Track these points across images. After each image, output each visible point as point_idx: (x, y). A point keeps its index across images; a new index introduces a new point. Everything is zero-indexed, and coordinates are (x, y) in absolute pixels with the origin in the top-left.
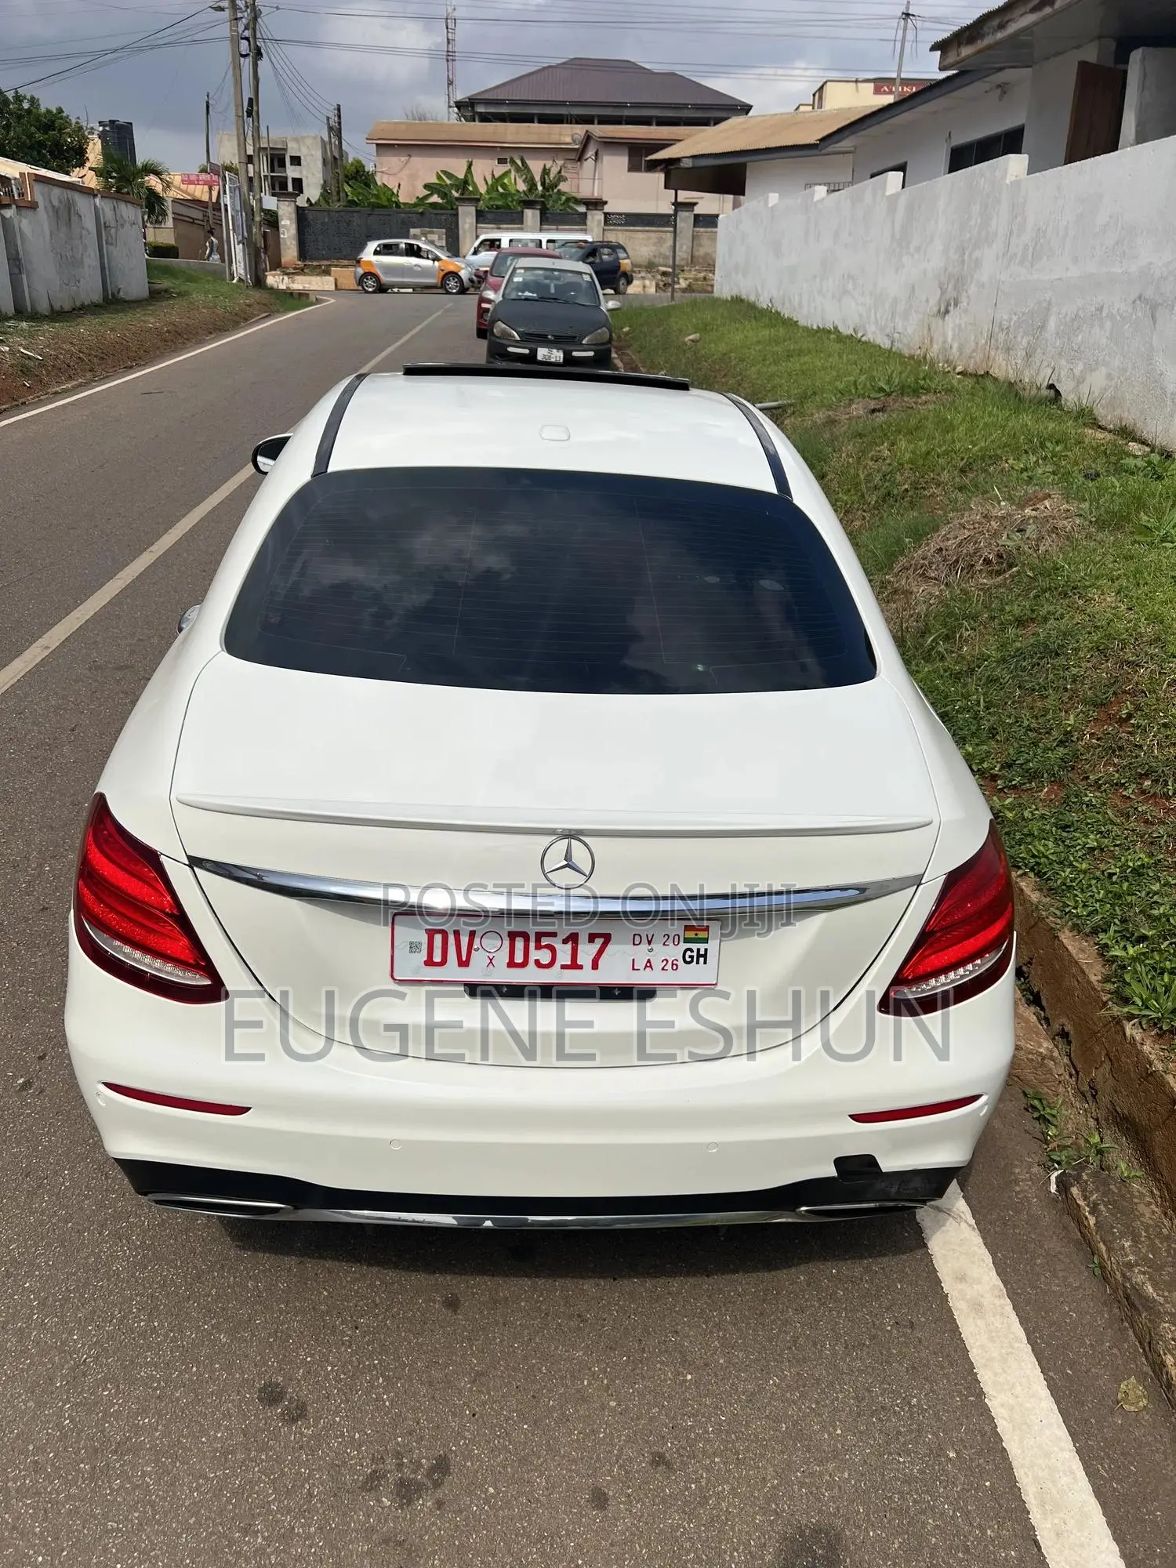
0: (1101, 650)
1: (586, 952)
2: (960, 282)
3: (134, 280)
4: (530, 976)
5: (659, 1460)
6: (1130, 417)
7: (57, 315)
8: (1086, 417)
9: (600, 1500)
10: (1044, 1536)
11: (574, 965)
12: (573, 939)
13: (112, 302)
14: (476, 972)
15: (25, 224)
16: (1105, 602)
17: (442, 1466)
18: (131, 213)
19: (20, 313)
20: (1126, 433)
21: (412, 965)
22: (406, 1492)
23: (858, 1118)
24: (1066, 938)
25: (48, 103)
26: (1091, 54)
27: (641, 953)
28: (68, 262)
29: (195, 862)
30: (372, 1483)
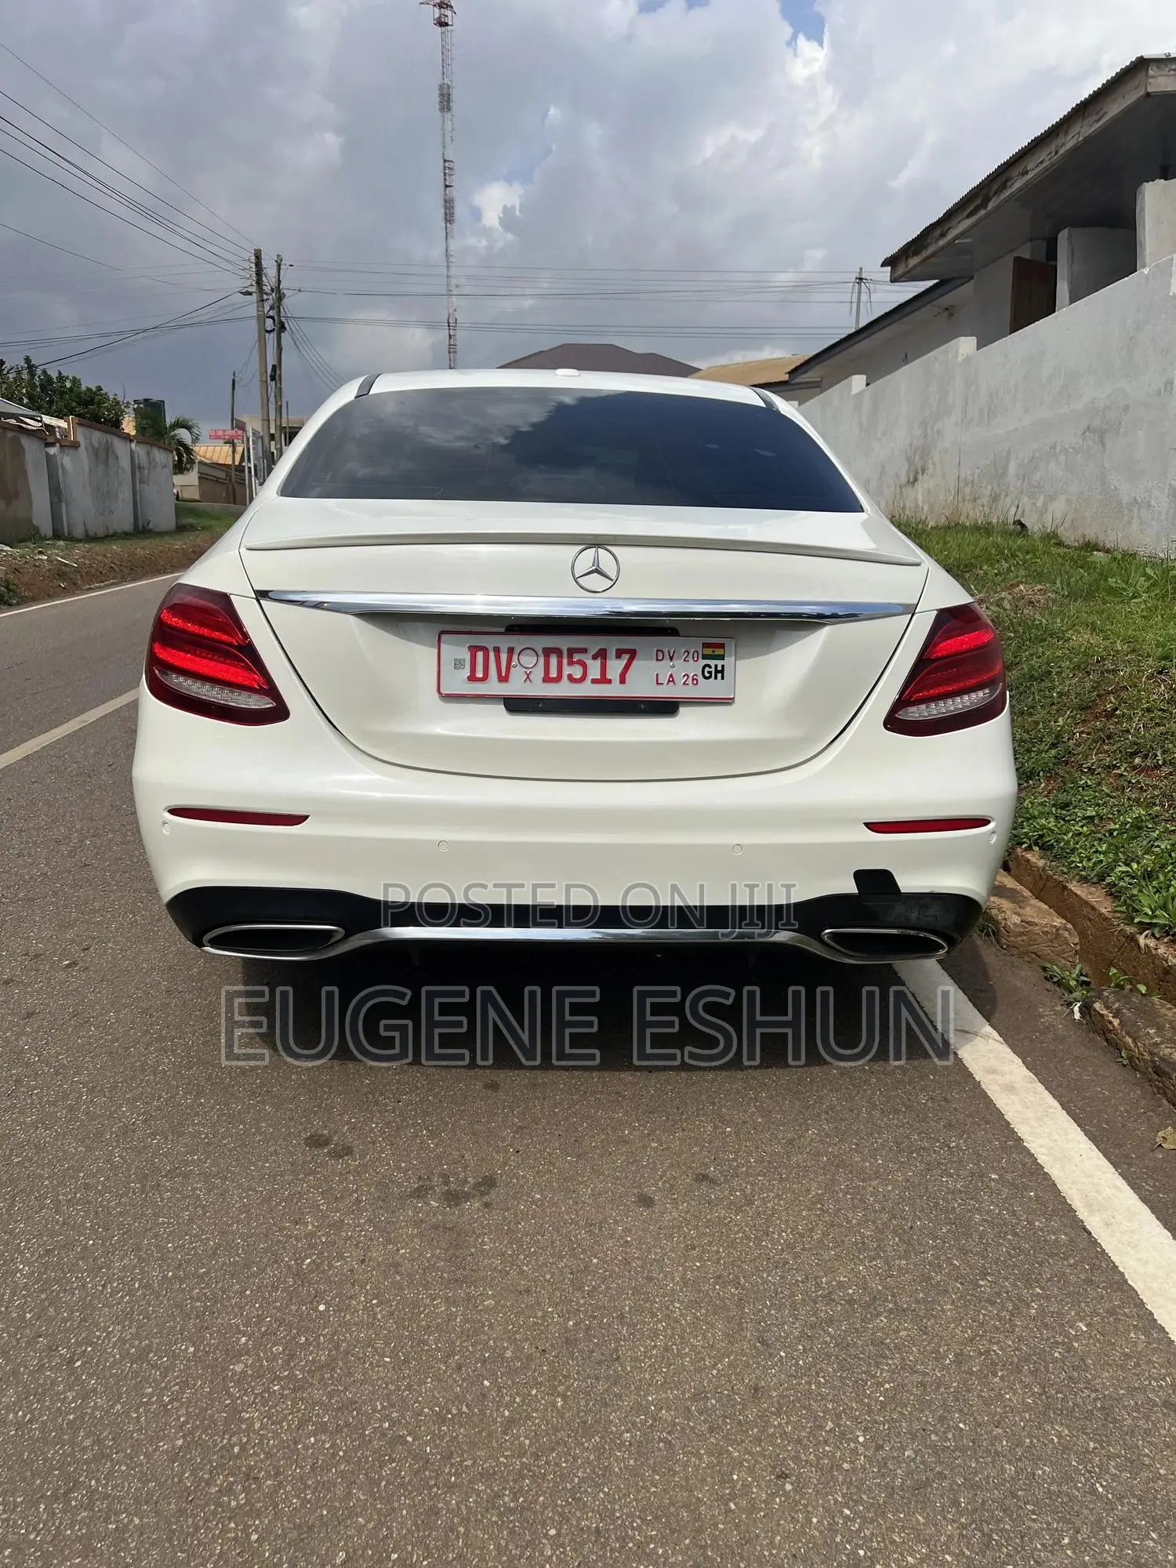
0: (1082, 668)
1: (615, 667)
2: (925, 452)
3: (163, 516)
4: (564, 690)
5: (703, 1178)
6: (1091, 533)
7: (89, 538)
8: (1052, 539)
9: (646, 1201)
10: (1093, 1224)
11: (604, 680)
12: (602, 655)
13: (141, 531)
14: (517, 687)
15: (67, 461)
16: (1081, 638)
17: (489, 1182)
18: (164, 458)
19: (57, 535)
20: (1090, 546)
21: (457, 682)
22: (453, 1198)
23: (875, 827)
24: (1074, 887)
25: (88, 383)
26: (1025, 253)
27: (665, 668)
28: (104, 495)
29: (262, 595)
30: (421, 1192)
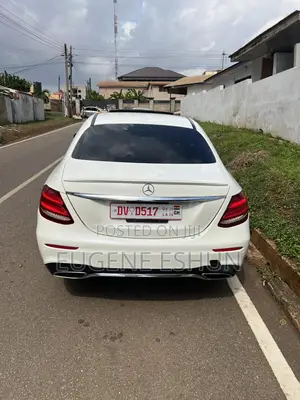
1: (153, 212)
2: (238, 108)
3: (41, 116)
4: (141, 217)
5: (172, 333)
9: (158, 340)
10: (263, 348)
11: (150, 215)
12: (150, 209)
13: (36, 121)
14: (129, 217)
15: (16, 102)
17: (121, 335)
18: (41, 101)
20: (279, 138)
21: (115, 215)
22: (113, 339)
23: (215, 250)
25: (21, 78)
26: (265, 56)
27: (165, 212)
28: (26, 112)
29: (67, 193)
30: (105, 337)
